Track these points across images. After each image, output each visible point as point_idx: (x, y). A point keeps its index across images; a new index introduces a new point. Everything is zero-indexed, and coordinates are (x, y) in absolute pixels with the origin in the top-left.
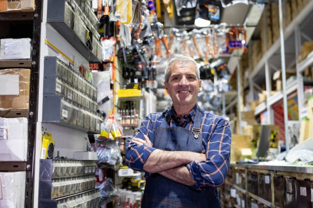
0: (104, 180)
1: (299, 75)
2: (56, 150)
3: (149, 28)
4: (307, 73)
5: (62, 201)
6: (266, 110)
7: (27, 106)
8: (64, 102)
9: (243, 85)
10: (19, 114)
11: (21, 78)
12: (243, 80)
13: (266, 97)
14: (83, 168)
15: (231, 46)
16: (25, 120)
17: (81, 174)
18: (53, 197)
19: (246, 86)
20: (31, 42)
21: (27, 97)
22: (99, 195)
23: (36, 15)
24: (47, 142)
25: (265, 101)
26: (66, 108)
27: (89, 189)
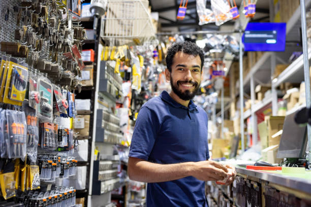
0: (121, 171)
1: (274, 90)
2: (100, 155)
3: (152, 73)
4: (282, 87)
5: (103, 181)
6: (250, 116)
7: (88, 133)
8: (106, 132)
9: (235, 93)
10: (84, 138)
11: (85, 120)
12: (235, 89)
13: (251, 106)
14: (112, 165)
15: (214, 74)
16: (87, 141)
17: (112, 168)
18: (99, 179)
19: (237, 93)
20: (91, 102)
21: (88, 129)
22: (120, 180)
23: (93, 88)
24: (97, 151)
25: (250, 108)
26: (107, 134)
27: (115, 176)
